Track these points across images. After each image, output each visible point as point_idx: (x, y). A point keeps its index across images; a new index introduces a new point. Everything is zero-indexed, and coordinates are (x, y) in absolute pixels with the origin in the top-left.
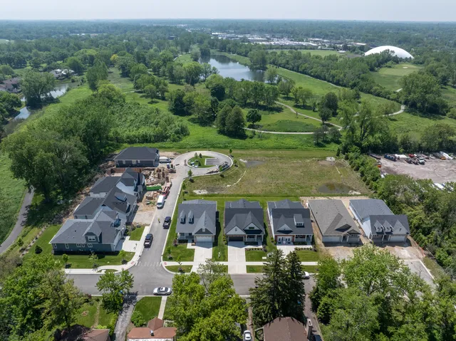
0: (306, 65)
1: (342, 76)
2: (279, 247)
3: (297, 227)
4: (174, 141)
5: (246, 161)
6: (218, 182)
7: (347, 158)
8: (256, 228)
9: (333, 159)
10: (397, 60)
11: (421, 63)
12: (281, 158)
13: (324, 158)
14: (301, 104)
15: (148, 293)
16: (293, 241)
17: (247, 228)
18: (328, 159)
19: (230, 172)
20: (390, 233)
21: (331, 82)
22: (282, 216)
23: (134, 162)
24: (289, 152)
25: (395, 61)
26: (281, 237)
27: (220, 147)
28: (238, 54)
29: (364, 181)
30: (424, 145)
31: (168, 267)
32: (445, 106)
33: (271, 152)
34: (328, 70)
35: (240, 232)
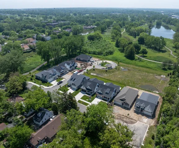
3: (106, 93)
4: (104, 56)
5: (123, 68)
6: (103, 73)
8: (90, 89)
9: (165, 76)
12: (140, 70)
13: (160, 75)
16: (103, 98)
17: (87, 88)
18: (162, 76)
19: (111, 70)
23: (81, 59)
26: (98, 95)
33: (138, 67)
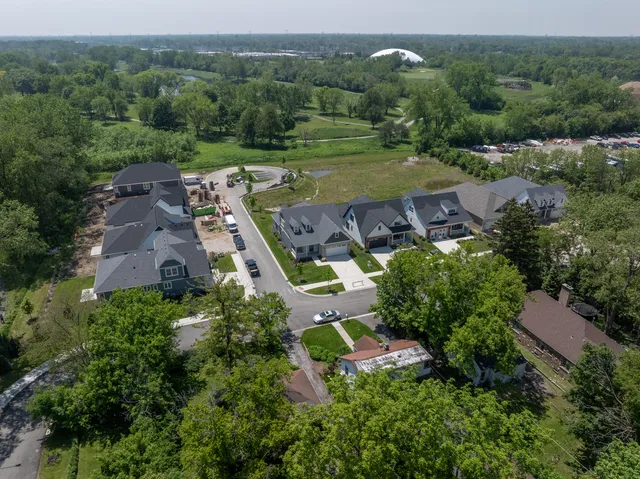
0: (305, 71)
1: (361, 79)
2: (436, 244)
3: (450, 215)
4: (182, 161)
6: (290, 197)
7: (432, 155)
8: (403, 223)
9: (416, 158)
10: (410, 65)
11: (438, 67)
12: (352, 164)
13: (405, 159)
14: (330, 111)
15: (306, 325)
16: (449, 235)
17: (393, 225)
18: (410, 159)
19: (298, 184)
20: (553, 206)
21: (347, 89)
22: (427, 205)
23: (146, 185)
24: (357, 157)
25: (408, 65)
26: (437, 231)
27: (260, 161)
28: (194, 69)
29: (471, 173)
30: (511, 131)
31: (309, 291)
32: (499, 100)
33: (334, 159)
34: (339, 74)
35: (385, 231)
